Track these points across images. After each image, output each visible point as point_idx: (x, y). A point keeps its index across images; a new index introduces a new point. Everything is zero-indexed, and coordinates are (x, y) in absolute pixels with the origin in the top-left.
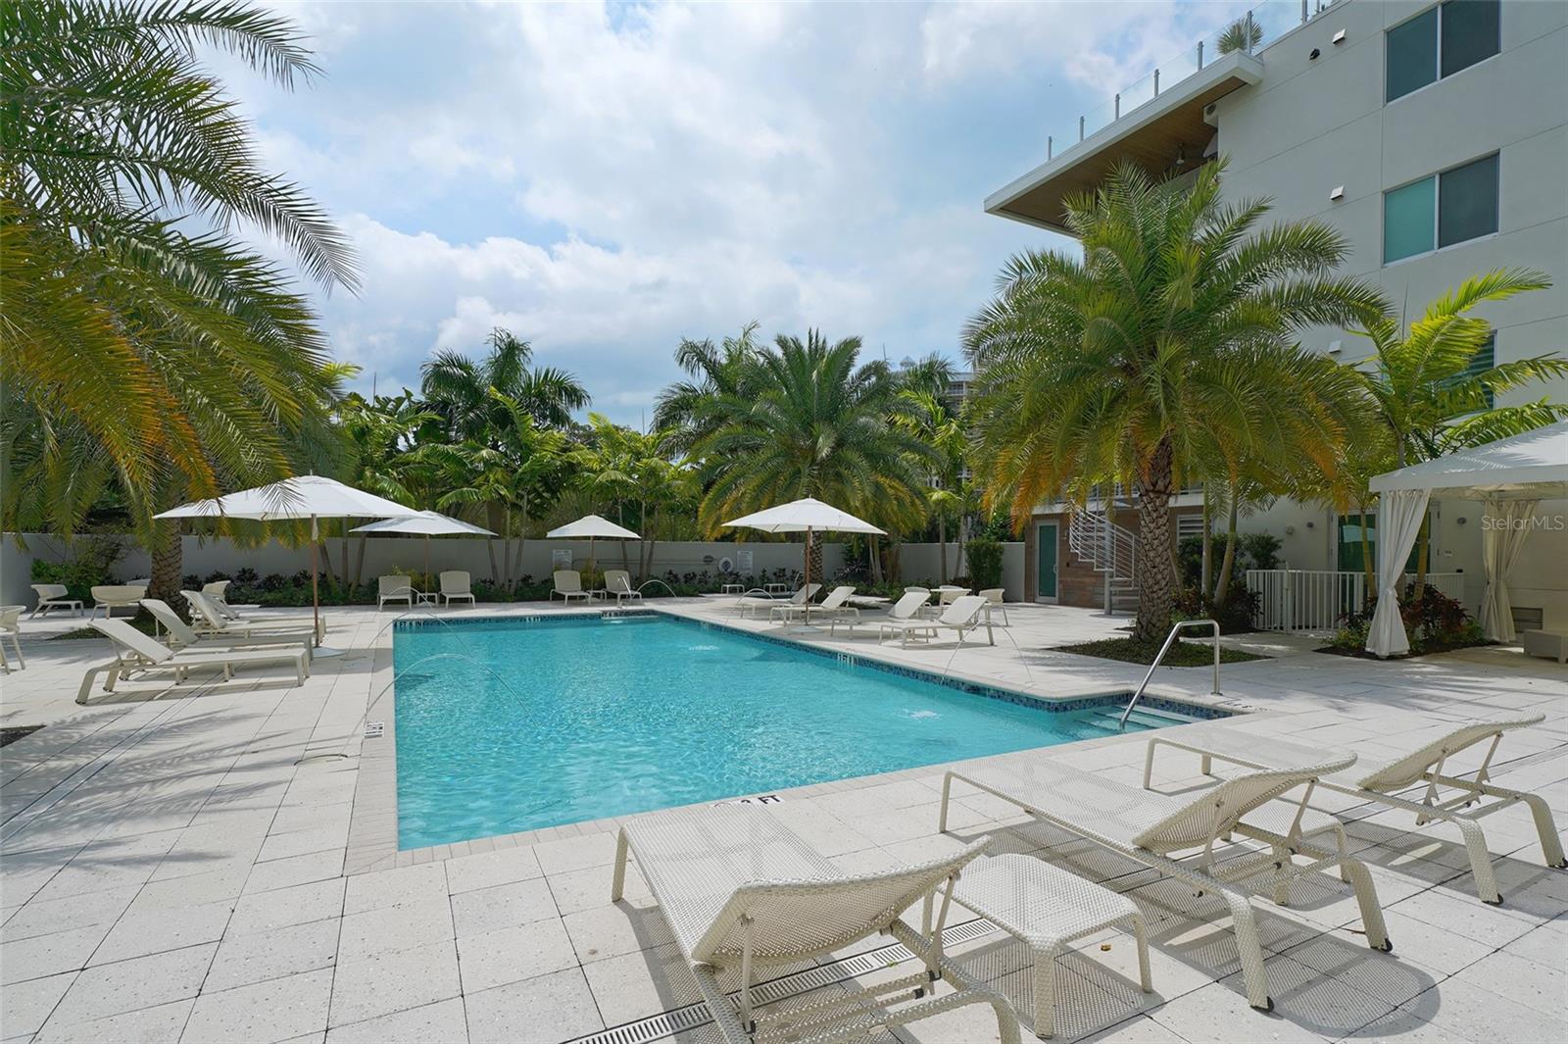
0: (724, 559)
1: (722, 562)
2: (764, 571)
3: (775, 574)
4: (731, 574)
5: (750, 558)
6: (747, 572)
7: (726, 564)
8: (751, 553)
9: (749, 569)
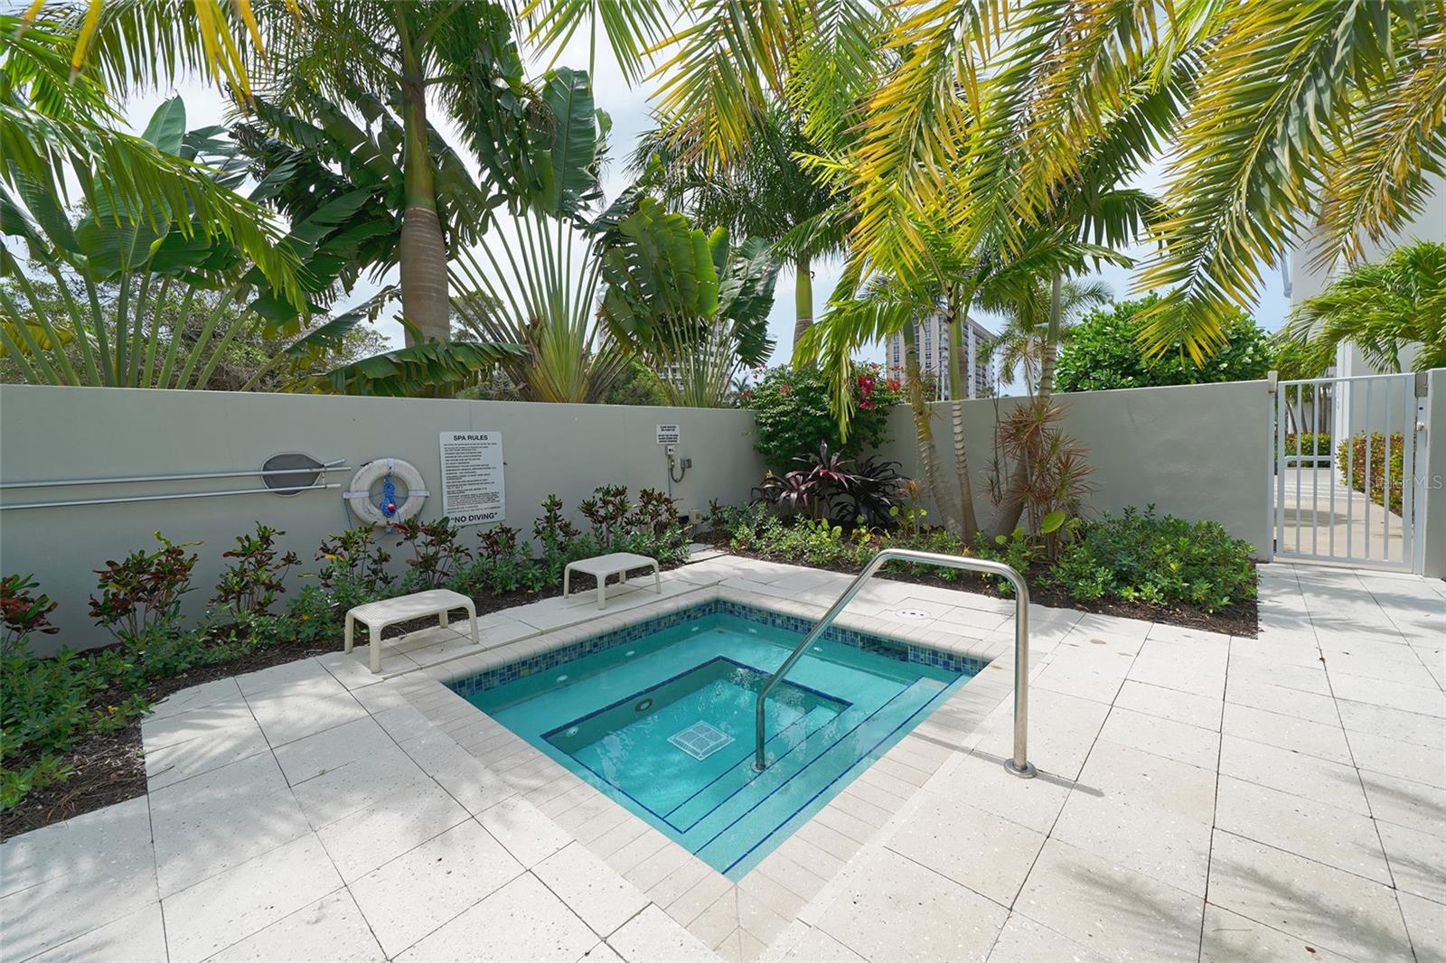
0: (379, 467)
1: (365, 479)
2: (554, 505)
3: (589, 509)
4: (410, 529)
5: (492, 455)
6: (484, 508)
7: (389, 487)
8: (495, 437)
9: (493, 497)
